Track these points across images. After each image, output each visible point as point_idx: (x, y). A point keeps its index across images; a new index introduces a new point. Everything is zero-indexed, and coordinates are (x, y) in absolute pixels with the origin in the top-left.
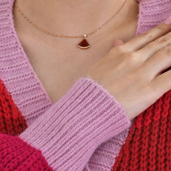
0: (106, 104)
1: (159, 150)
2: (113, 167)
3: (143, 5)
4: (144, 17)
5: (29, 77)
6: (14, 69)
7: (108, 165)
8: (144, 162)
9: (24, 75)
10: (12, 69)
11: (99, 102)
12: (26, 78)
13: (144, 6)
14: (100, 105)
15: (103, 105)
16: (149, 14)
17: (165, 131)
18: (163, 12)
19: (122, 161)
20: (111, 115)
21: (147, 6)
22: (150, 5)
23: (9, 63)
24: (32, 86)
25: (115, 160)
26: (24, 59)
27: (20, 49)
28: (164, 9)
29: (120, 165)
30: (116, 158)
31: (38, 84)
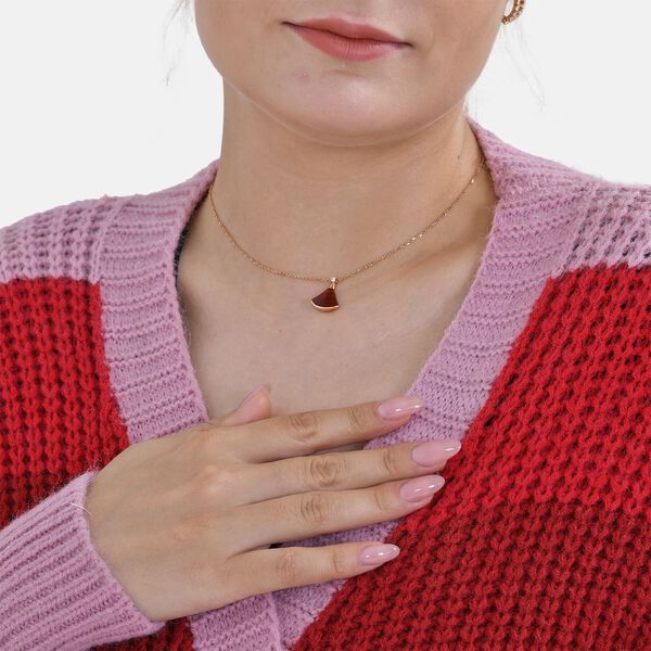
0: (85, 581)
1: (455, 585)
2: (322, 614)
3: (503, 208)
4: (500, 240)
5: (173, 376)
6: (146, 359)
7: (311, 607)
8: (401, 608)
9: (165, 373)
10: (143, 358)
11: (68, 572)
12: (167, 379)
13: (507, 212)
14: (70, 578)
15: (76, 581)
16: (513, 233)
17: (481, 541)
18: (549, 228)
19: (346, 602)
20: (94, 608)
21: (514, 212)
22: (521, 210)
23: (139, 342)
24: (177, 400)
25: (330, 598)
26: (173, 330)
27: (171, 305)
28: (555, 220)
29: (338, 610)
30: (334, 594)
31: (191, 392)
